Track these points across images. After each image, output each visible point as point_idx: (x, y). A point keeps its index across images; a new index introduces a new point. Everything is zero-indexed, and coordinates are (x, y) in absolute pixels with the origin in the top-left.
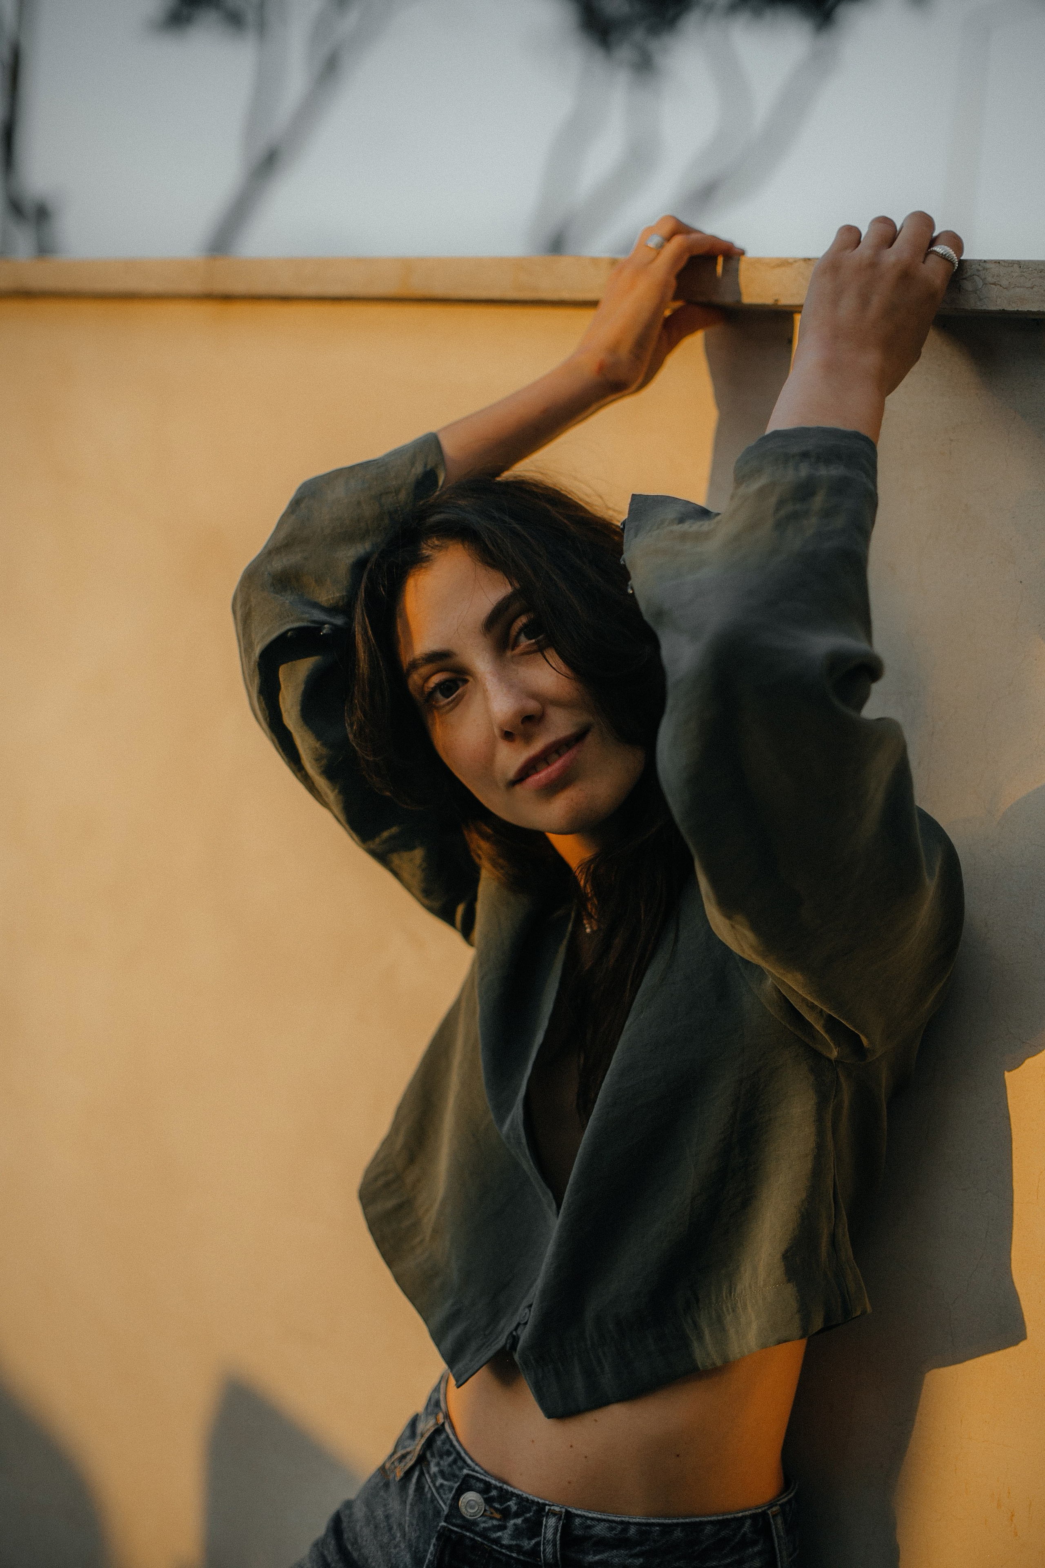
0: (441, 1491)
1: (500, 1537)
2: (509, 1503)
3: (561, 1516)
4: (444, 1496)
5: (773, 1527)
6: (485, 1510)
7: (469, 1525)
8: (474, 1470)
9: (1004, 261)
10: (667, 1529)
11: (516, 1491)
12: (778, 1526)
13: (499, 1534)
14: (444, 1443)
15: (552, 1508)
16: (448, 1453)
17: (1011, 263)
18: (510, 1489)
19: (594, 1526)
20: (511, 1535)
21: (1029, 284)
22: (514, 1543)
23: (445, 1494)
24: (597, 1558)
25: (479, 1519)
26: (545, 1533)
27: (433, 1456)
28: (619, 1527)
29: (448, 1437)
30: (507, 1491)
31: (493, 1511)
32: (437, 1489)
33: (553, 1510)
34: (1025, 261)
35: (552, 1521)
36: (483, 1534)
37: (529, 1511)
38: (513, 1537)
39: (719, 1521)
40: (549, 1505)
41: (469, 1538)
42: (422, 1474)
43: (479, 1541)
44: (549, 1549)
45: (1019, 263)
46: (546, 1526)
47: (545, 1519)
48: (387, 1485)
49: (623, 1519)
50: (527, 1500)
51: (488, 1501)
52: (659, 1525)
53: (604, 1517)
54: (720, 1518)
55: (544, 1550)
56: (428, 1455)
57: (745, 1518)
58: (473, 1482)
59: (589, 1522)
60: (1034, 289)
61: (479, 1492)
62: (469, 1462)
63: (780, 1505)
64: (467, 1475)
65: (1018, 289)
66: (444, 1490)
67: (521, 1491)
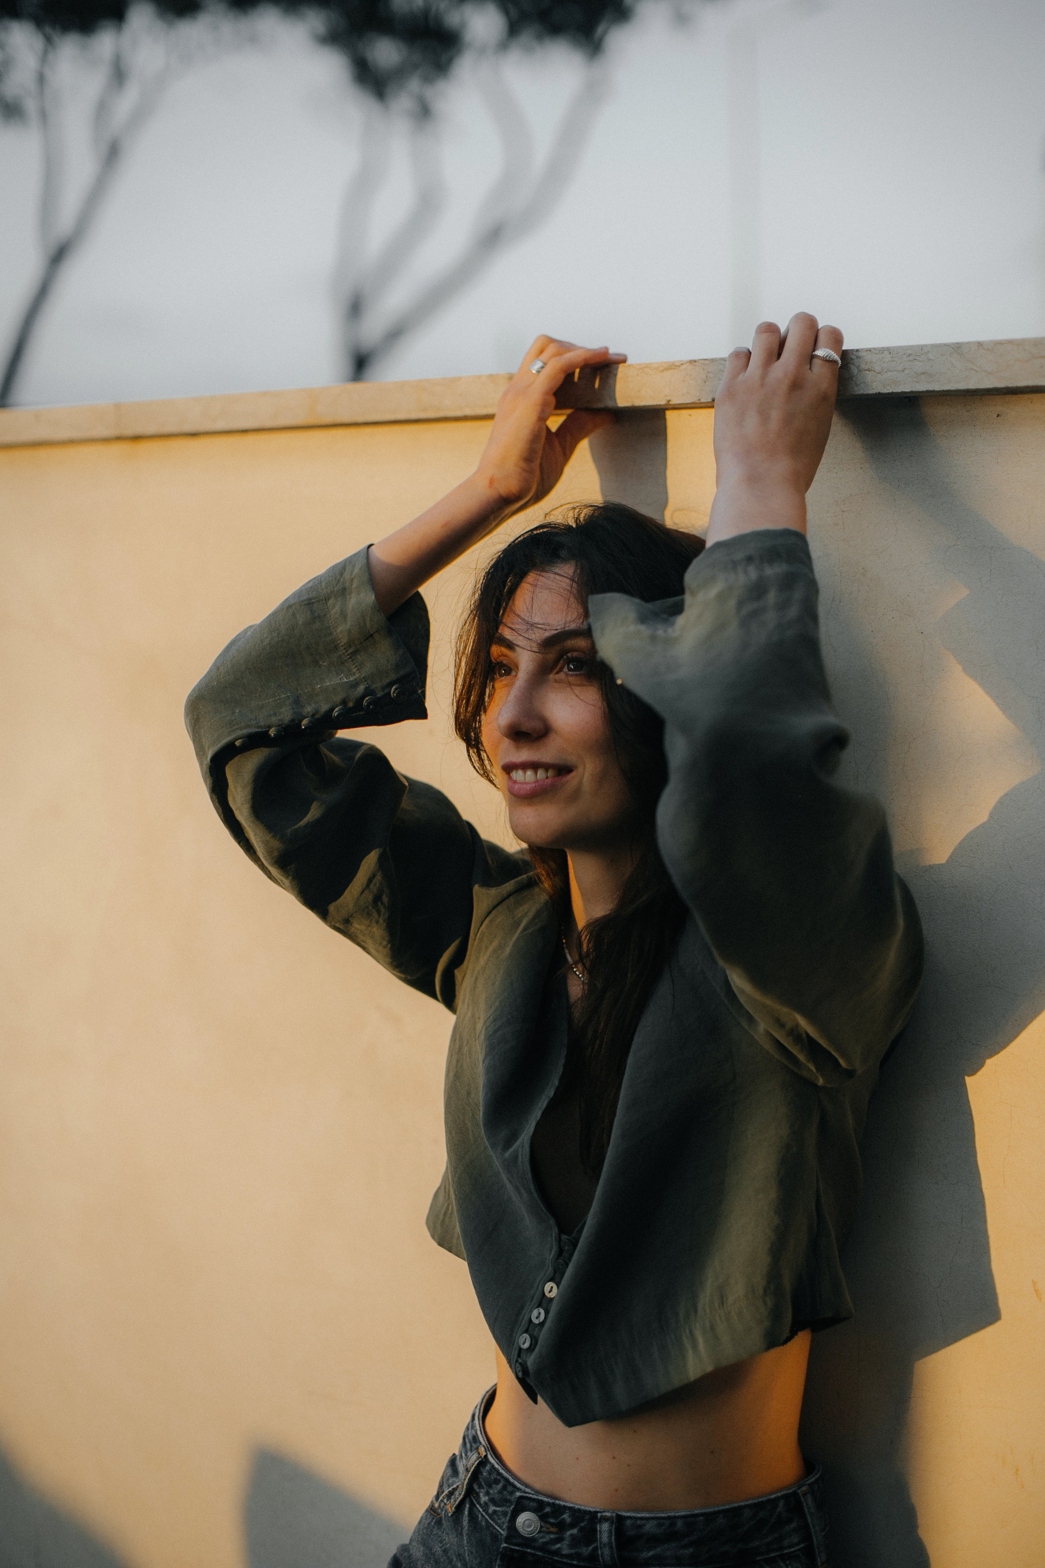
0: (495, 1517)
1: (559, 1548)
2: (563, 1516)
3: (613, 1521)
4: (499, 1521)
5: (805, 1505)
6: (541, 1527)
7: (529, 1542)
8: (525, 1492)
9: (875, 349)
10: (710, 1517)
11: (568, 1505)
12: (809, 1503)
13: (559, 1545)
14: (490, 1473)
15: (604, 1514)
16: (497, 1482)
17: (882, 350)
18: (562, 1503)
19: (644, 1525)
20: (569, 1545)
21: (900, 368)
22: (573, 1551)
23: (500, 1519)
24: (651, 1553)
25: (536, 1536)
26: (600, 1538)
27: (480, 1487)
28: (667, 1522)
29: (493, 1466)
30: (559, 1506)
31: (548, 1526)
32: (490, 1516)
33: (605, 1515)
34: (894, 347)
35: (605, 1526)
36: (543, 1548)
37: (582, 1521)
38: (572, 1546)
39: (755, 1504)
40: (600, 1512)
41: (531, 1553)
42: (472, 1505)
43: (540, 1555)
44: (607, 1551)
45: (889, 350)
46: (600, 1532)
47: (598, 1526)
48: (439, 1523)
49: (669, 1514)
50: (579, 1510)
51: (543, 1518)
52: (702, 1514)
53: (652, 1515)
54: (756, 1501)
55: (602, 1553)
56: (476, 1487)
57: (777, 1499)
58: (526, 1502)
59: (639, 1522)
60: (905, 372)
61: (534, 1511)
62: (519, 1485)
63: (809, 1485)
64: (521, 1497)
65: (890, 373)
66: (497, 1516)
67: (572, 1503)
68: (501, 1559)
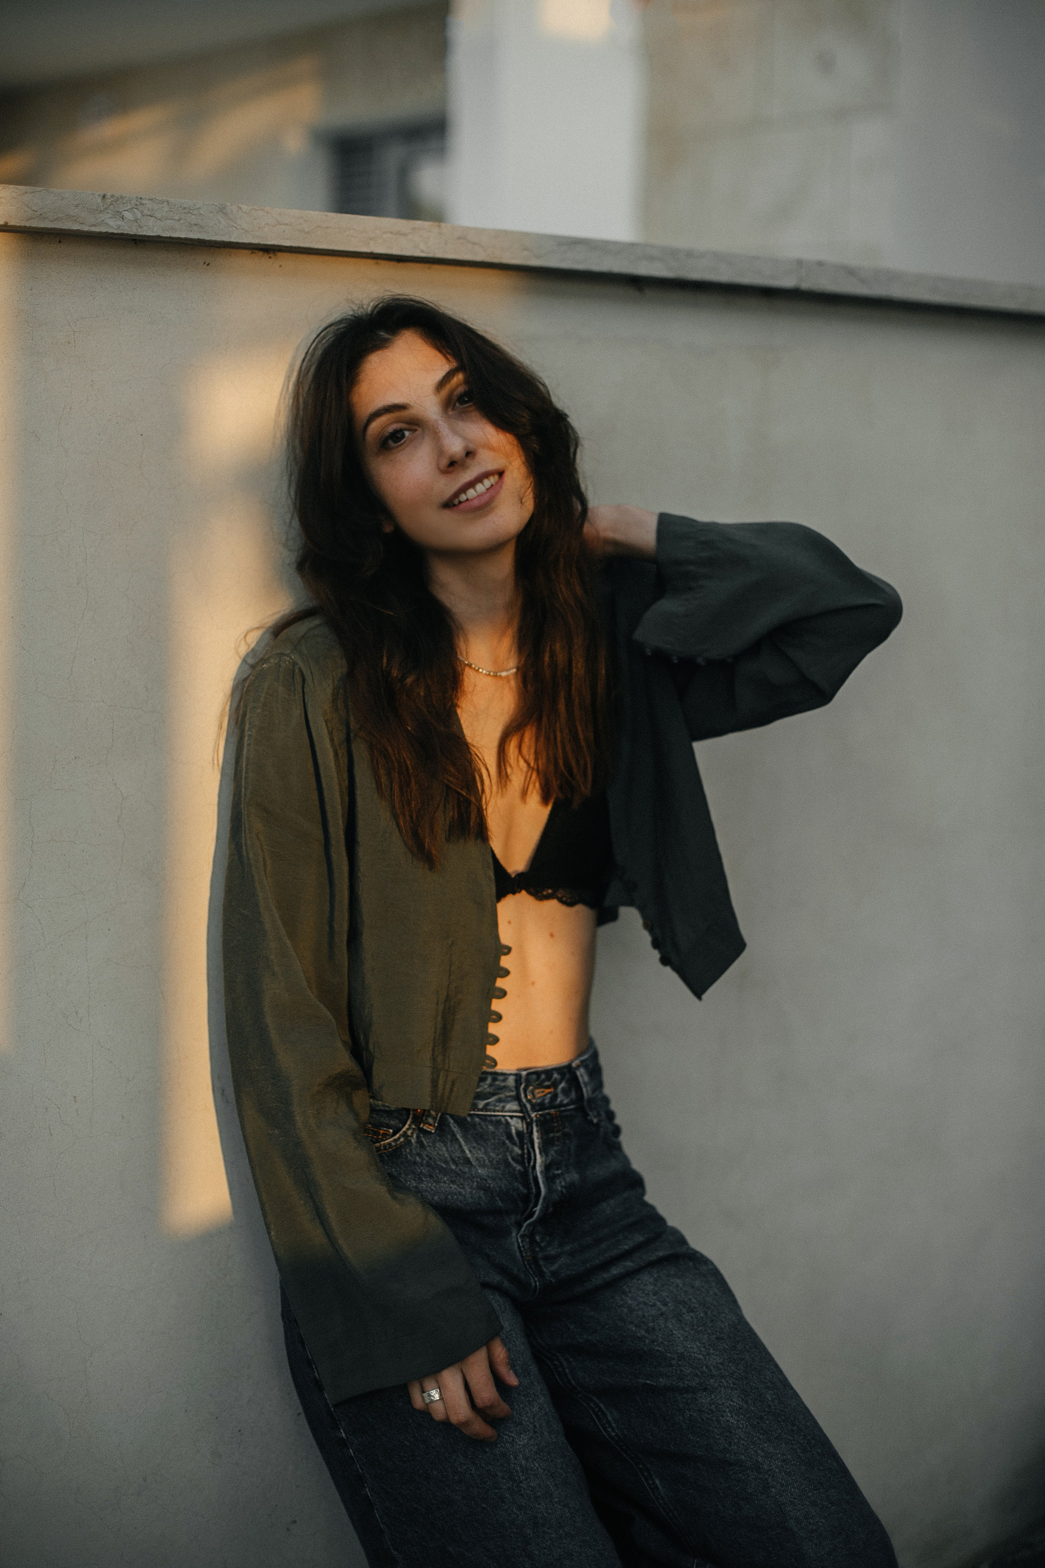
2: (554, 1077)
7: (542, 1106)
13: (559, 1100)
22: (569, 1099)
30: (550, 1070)
35: (579, 1071)
36: (552, 1106)
37: (566, 1074)
40: (571, 1064)
41: (547, 1113)
43: (553, 1112)
50: (560, 1068)
51: (541, 1084)
68: (537, 1126)
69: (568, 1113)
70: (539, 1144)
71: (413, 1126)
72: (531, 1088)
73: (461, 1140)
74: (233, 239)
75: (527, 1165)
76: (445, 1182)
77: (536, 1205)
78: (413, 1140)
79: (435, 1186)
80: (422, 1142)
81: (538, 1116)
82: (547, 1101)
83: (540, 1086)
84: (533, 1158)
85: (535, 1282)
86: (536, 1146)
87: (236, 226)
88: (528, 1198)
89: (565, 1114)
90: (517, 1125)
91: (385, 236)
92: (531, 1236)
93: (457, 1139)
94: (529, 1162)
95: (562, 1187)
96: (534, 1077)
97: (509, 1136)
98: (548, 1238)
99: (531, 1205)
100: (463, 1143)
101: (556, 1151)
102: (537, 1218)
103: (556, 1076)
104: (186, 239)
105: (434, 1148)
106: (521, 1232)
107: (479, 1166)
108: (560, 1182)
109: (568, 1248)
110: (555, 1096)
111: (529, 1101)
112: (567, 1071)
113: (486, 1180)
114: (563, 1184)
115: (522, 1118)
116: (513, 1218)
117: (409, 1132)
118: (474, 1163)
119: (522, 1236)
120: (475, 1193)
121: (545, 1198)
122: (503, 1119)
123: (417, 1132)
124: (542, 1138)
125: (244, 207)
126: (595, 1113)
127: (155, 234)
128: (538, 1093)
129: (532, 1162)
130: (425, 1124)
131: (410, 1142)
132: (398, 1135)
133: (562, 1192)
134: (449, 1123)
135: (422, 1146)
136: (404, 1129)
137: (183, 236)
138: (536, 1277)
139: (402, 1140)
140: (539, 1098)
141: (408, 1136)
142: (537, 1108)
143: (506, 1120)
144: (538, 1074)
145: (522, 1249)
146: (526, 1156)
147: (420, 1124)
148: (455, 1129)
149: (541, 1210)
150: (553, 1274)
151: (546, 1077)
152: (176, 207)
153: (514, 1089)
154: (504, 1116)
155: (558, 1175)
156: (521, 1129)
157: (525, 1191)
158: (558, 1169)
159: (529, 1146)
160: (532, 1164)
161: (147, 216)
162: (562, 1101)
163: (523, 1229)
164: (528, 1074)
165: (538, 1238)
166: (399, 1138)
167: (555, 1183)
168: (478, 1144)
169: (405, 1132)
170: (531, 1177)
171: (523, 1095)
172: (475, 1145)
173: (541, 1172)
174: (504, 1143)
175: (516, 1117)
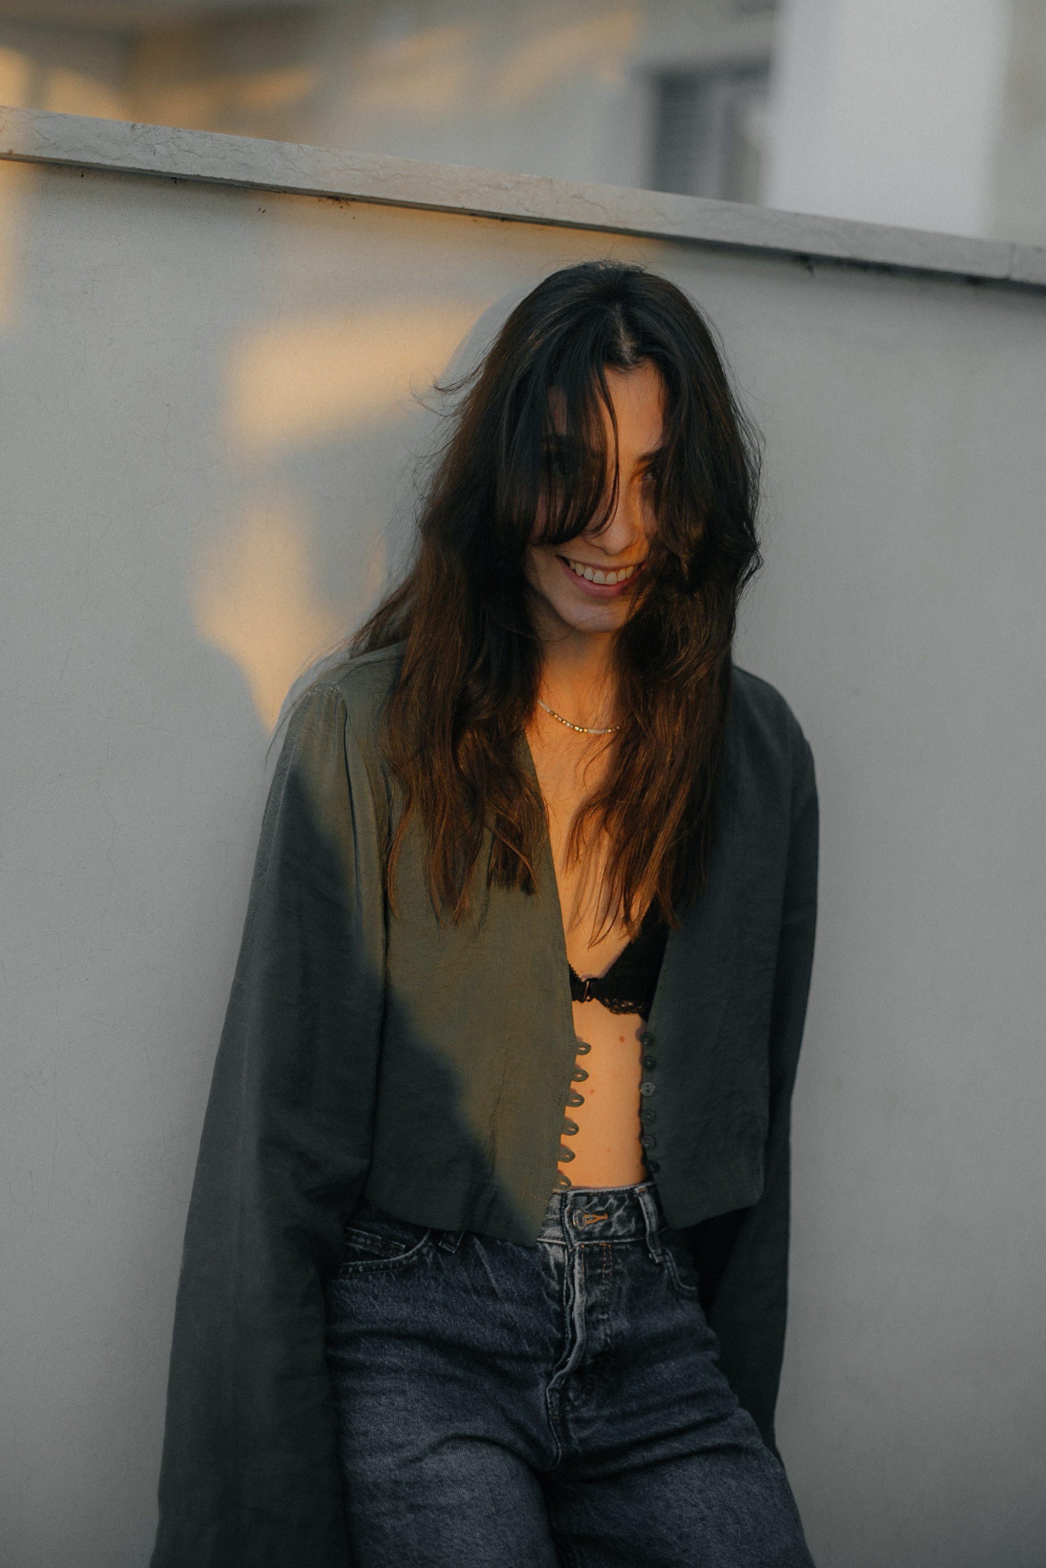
2: (609, 1202)
13: (612, 1229)
30: (603, 1193)
37: (625, 1200)
50: (618, 1192)
67: (611, 1188)
68: (580, 1258)
69: (623, 1247)
70: (580, 1280)
71: (430, 1244)
72: (579, 1212)
73: (487, 1266)
74: (290, 184)
75: (565, 1304)
76: (461, 1315)
77: (569, 1356)
78: (429, 1260)
79: (448, 1319)
80: (439, 1263)
81: (583, 1246)
82: (597, 1230)
83: (590, 1210)
84: (572, 1296)
85: (558, 1448)
86: (577, 1281)
87: (294, 168)
88: (561, 1346)
89: (618, 1247)
90: (557, 1255)
91: (481, 190)
92: (563, 1391)
93: (482, 1265)
94: (567, 1301)
95: (606, 1335)
96: (585, 1198)
97: (547, 1267)
98: (583, 1396)
99: (565, 1353)
100: (489, 1270)
101: (602, 1292)
102: (571, 1369)
103: (612, 1200)
104: (231, 180)
105: (454, 1273)
106: (551, 1385)
107: (506, 1299)
108: (605, 1329)
109: (605, 1412)
110: (609, 1225)
111: (574, 1228)
112: (627, 1198)
113: (511, 1317)
114: (608, 1332)
115: (564, 1247)
116: (543, 1367)
117: (425, 1251)
118: (500, 1295)
119: (551, 1390)
120: (497, 1331)
121: (581, 1347)
122: (540, 1246)
123: (434, 1250)
124: (585, 1273)
125: (306, 147)
126: (659, 1251)
127: (192, 173)
128: (588, 1220)
129: (571, 1300)
130: (444, 1242)
131: (424, 1263)
132: (411, 1252)
133: (606, 1341)
134: (474, 1244)
135: (439, 1268)
136: (419, 1246)
137: (227, 177)
138: (560, 1442)
139: (415, 1258)
140: (588, 1225)
141: (423, 1255)
142: (583, 1237)
143: (544, 1247)
144: (589, 1196)
145: (549, 1406)
146: (564, 1293)
147: (439, 1242)
148: (481, 1251)
149: (576, 1361)
150: (582, 1441)
151: (600, 1200)
152: (222, 142)
153: (557, 1211)
154: (542, 1242)
155: (603, 1320)
156: (561, 1260)
157: (559, 1336)
158: (603, 1313)
159: (569, 1282)
160: (570, 1303)
161: (185, 151)
162: (616, 1232)
163: (553, 1381)
164: (576, 1195)
165: (571, 1395)
166: (412, 1256)
167: (595, 1329)
168: (507, 1273)
169: (419, 1250)
170: (568, 1320)
171: (566, 1220)
172: (503, 1273)
173: (580, 1314)
174: (539, 1275)
175: (557, 1244)
